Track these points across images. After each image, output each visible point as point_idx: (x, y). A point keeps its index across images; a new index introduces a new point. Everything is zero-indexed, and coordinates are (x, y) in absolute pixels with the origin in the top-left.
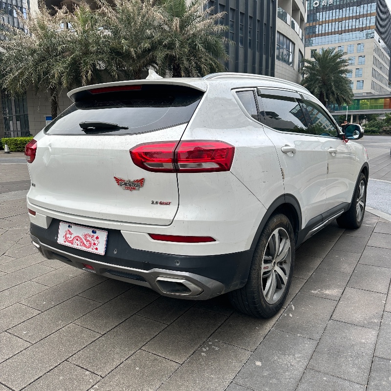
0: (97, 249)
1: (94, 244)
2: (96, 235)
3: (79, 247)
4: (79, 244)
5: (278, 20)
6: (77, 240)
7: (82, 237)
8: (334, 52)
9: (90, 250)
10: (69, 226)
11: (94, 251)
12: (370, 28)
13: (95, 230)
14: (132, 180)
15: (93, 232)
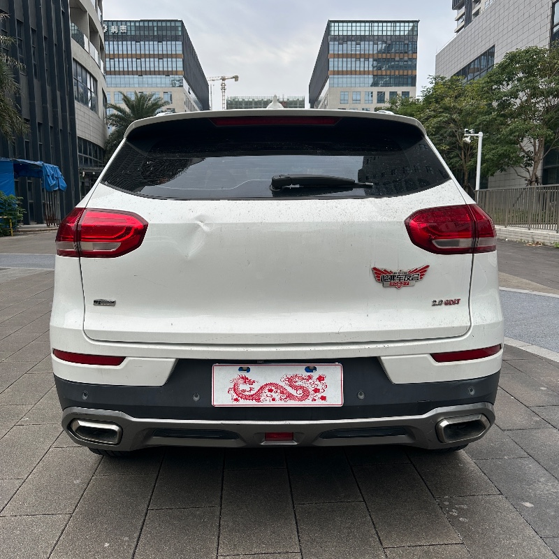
0: (323, 398)
1: (316, 391)
2: (315, 375)
3: (279, 403)
4: (277, 398)
5: (73, 43)
6: (271, 391)
7: (283, 384)
8: (152, 99)
9: (308, 403)
10: (241, 369)
11: (319, 403)
12: (176, 73)
13: (311, 365)
14: (406, 269)
15: (308, 370)
